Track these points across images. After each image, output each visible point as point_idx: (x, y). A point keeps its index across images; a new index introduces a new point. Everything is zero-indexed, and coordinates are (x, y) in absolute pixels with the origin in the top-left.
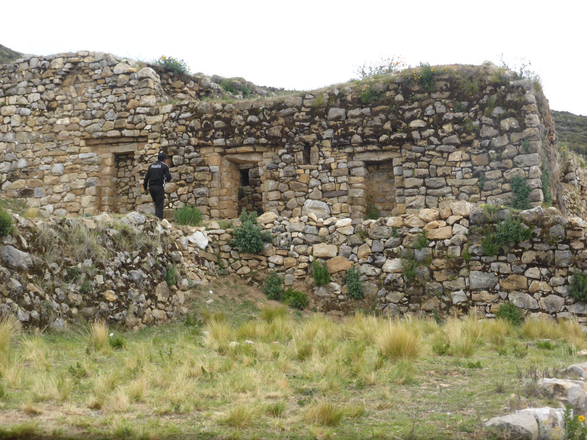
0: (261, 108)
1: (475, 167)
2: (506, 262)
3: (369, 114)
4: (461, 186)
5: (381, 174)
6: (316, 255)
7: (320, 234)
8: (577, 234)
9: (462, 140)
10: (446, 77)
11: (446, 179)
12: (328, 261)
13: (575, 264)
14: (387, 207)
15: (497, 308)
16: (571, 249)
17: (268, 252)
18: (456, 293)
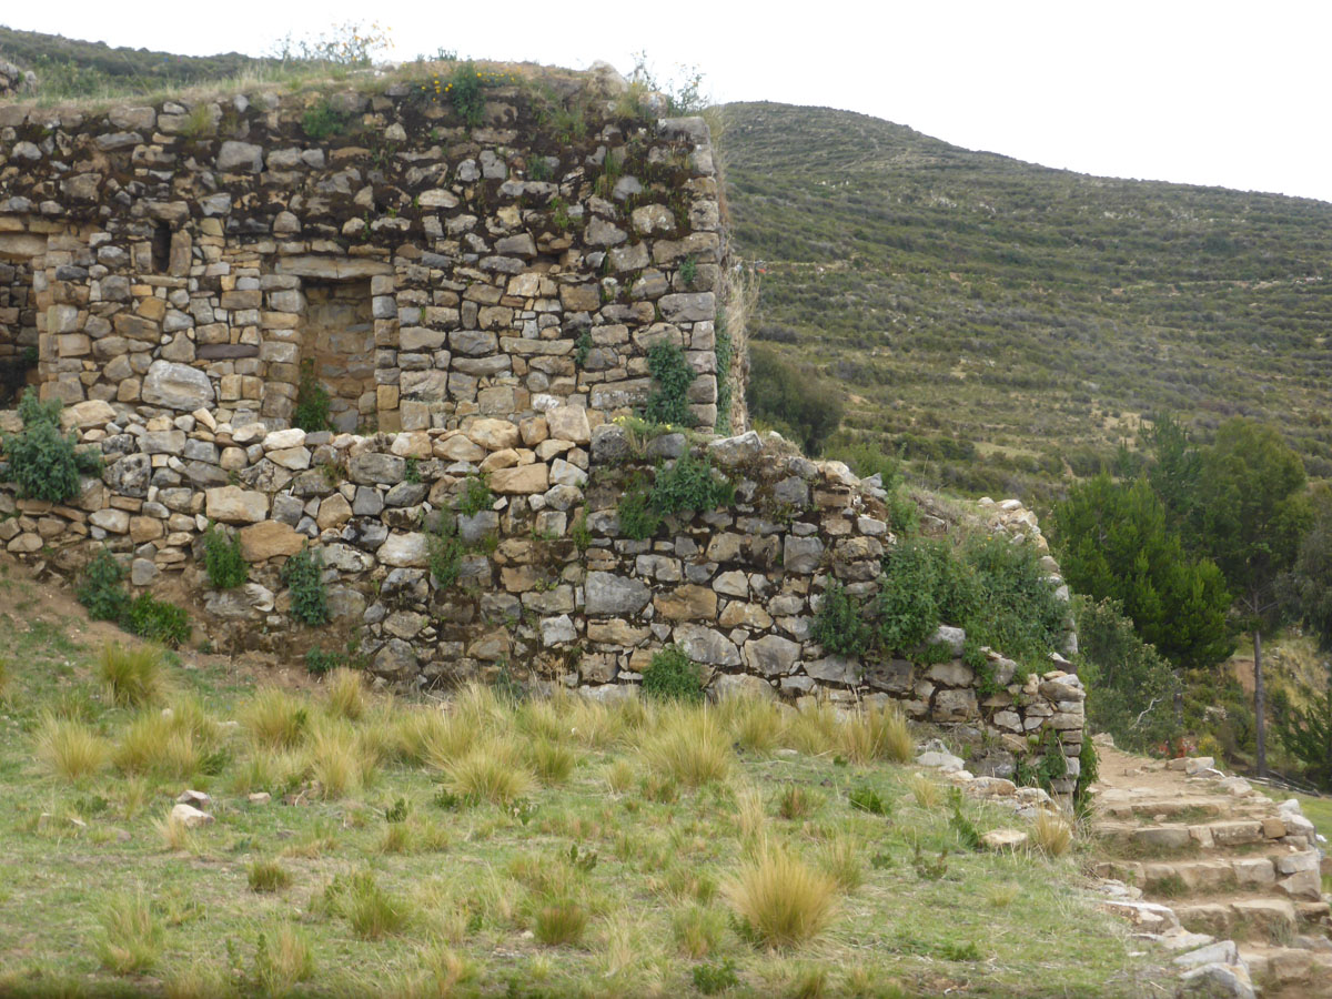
0: (50, 126)
1: (567, 314)
2: (671, 554)
3: (321, 165)
4: (534, 355)
5: (337, 308)
6: (215, 515)
7: (223, 463)
8: (837, 501)
9: (540, 247)
10: (511, 93)
11: (499, 337)
12: (243, 531)
13: (829, 570)
14: (348, 389)
15: (645, 661)
16: (822, 534)
17: (89, 501)
18: (551, 620)
